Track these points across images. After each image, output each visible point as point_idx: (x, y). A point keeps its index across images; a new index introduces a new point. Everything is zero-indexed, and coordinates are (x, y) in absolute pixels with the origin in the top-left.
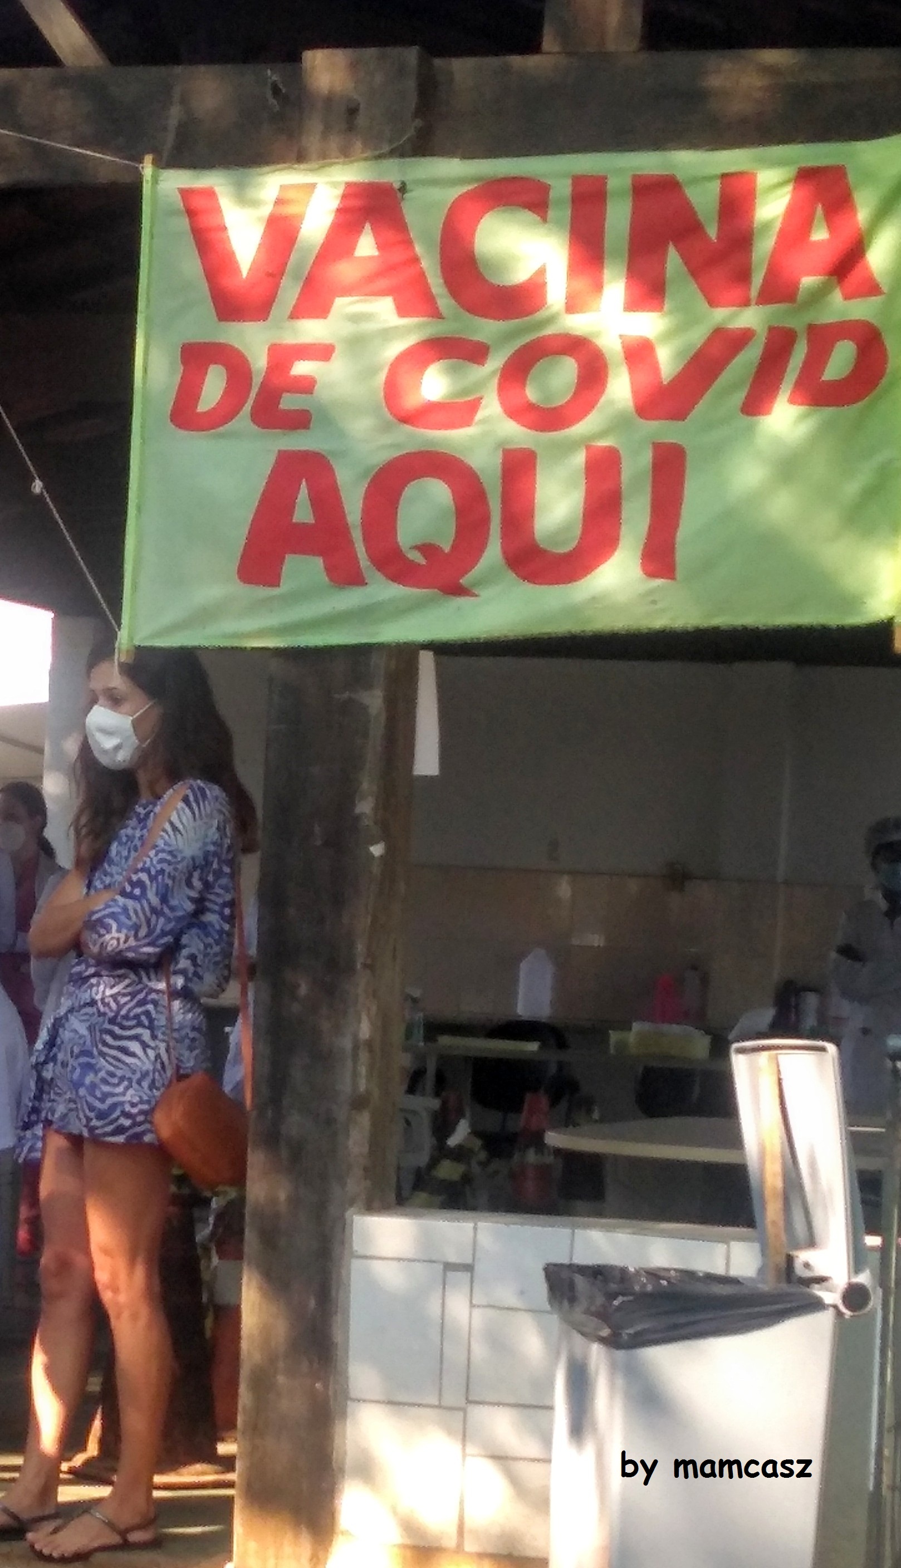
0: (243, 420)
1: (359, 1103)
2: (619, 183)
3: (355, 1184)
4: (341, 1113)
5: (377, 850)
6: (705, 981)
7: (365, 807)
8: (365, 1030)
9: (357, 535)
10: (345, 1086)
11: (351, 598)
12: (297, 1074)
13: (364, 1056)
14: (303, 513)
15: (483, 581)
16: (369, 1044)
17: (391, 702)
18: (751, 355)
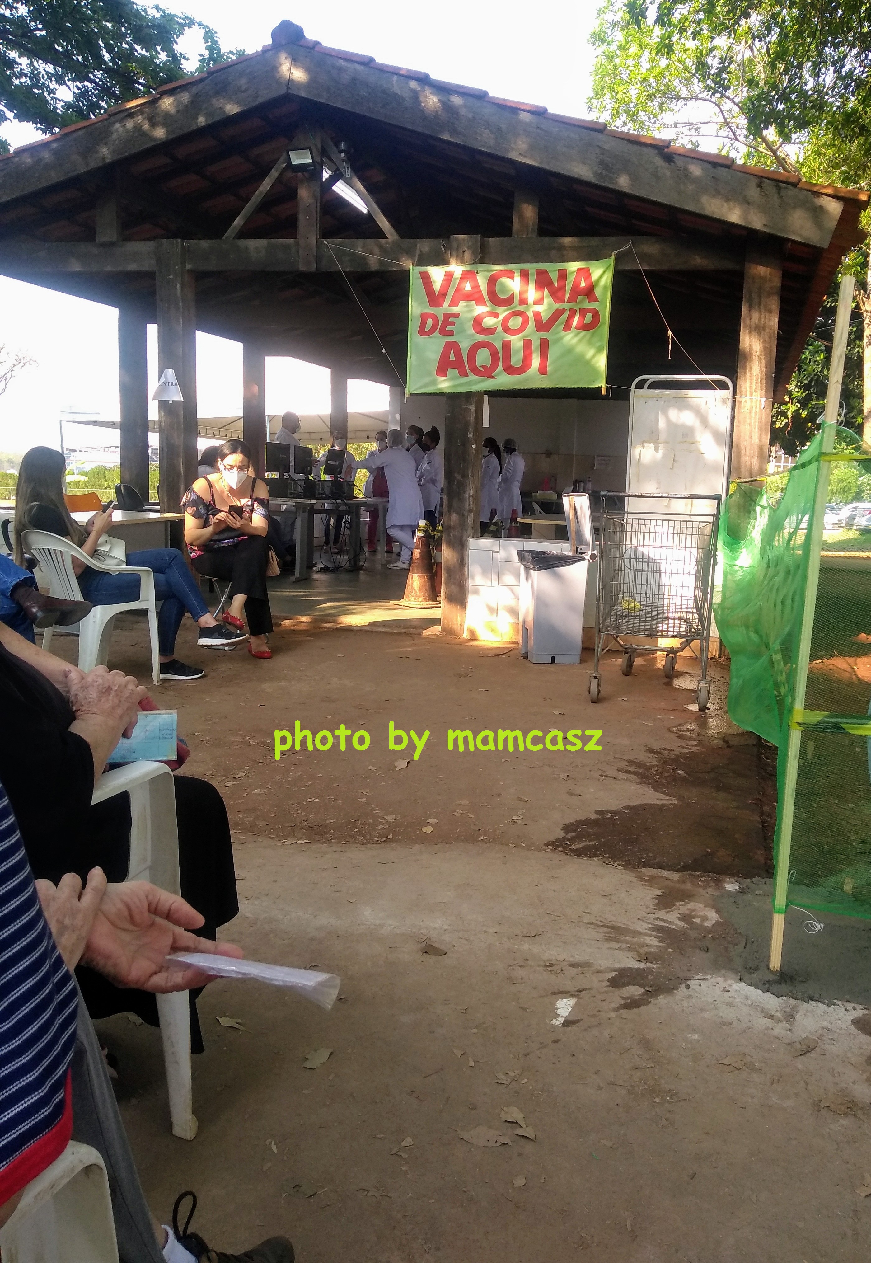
0: (437, 333)
1: (470, 511)
2: (532, 272)
3: (470, 531)
4: (466, 514)
5: (474, 446)
6: (556, 480)
7: (470, 435)
8: (472, 493)
9: (466, 363)
10: (467, 506)
11: (465, 379)
12: (455, 504)
13: (471, 499)
14: (452, 357)
15: (498, 374)
16: (473, 496)
17: (476, 409)
18: (566, 315)
